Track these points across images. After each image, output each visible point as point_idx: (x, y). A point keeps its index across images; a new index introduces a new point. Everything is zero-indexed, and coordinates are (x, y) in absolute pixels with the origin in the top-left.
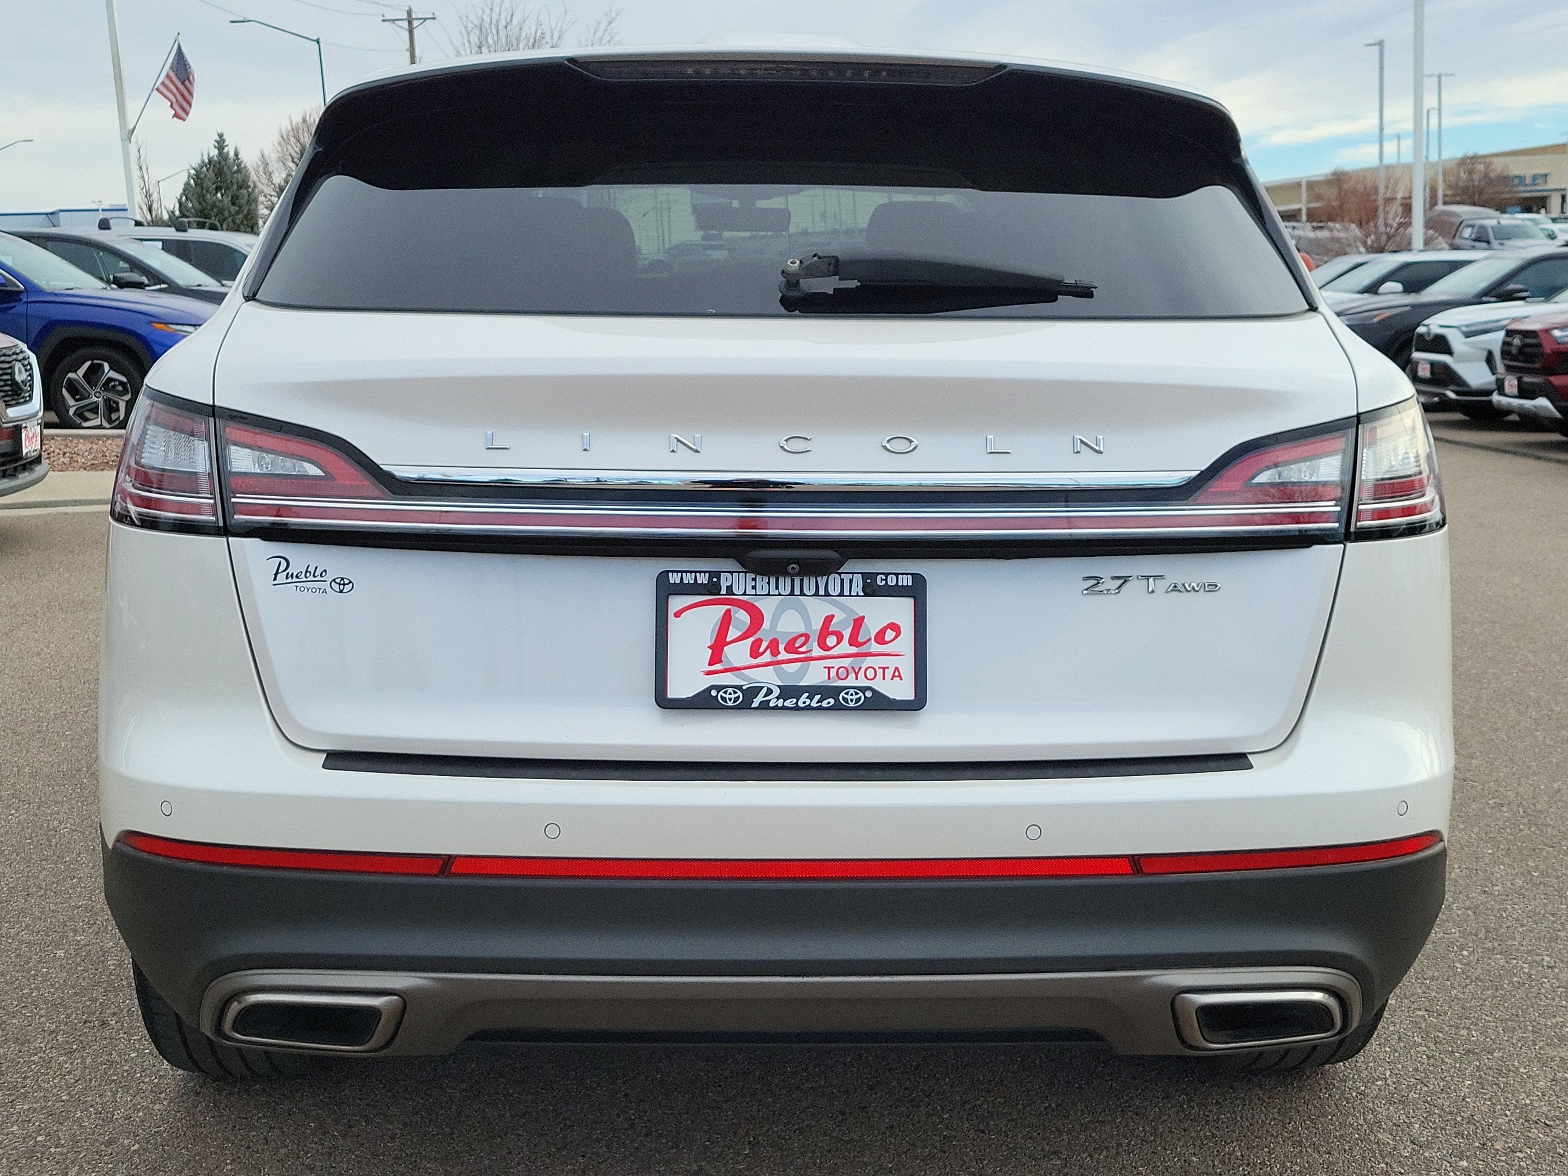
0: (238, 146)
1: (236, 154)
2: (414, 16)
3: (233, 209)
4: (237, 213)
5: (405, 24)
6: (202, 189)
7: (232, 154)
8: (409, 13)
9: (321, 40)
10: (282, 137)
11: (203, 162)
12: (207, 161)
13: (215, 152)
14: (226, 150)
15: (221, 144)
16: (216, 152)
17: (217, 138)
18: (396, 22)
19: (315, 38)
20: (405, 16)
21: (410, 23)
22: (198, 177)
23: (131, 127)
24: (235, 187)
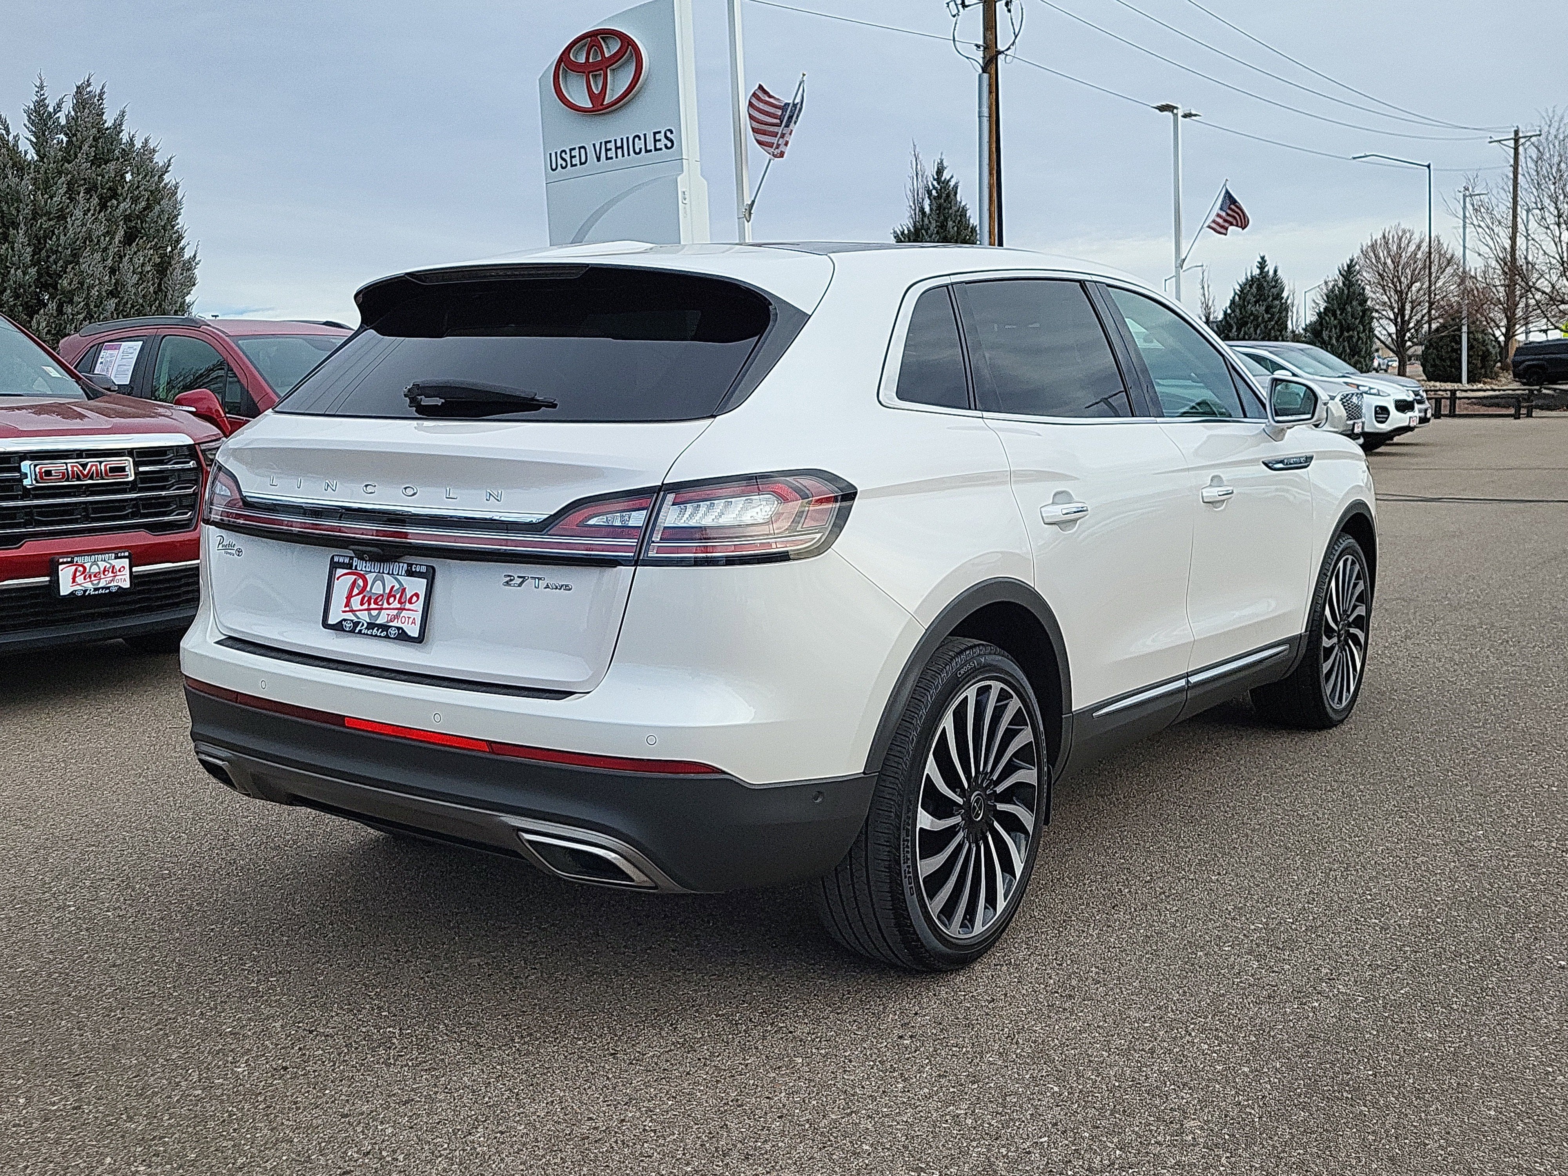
0: (1278, 264)
1: (1275, 271)
2: (1521, 135)
3: (1267, 316)
4: (1270, 320)
5: (1512, 143)
6: (1244, 301)
7: (1271, 273)
8: (1516, 132)
9: (1432, 167)
10: (1362, 252)
11: (1247, 279)
12: (1249, 278)
13: (1256, 272)
14: (1266, 269)
15: (1262, 264)
16: (1258, 271)
17: (1260, 260)
18: (1503, 142)
19: (1426, 164)
20: (1512, 136)
21: (1516, 141)
22: (1243, 293)
23: (1183, 257)
24: (1271, 298)
